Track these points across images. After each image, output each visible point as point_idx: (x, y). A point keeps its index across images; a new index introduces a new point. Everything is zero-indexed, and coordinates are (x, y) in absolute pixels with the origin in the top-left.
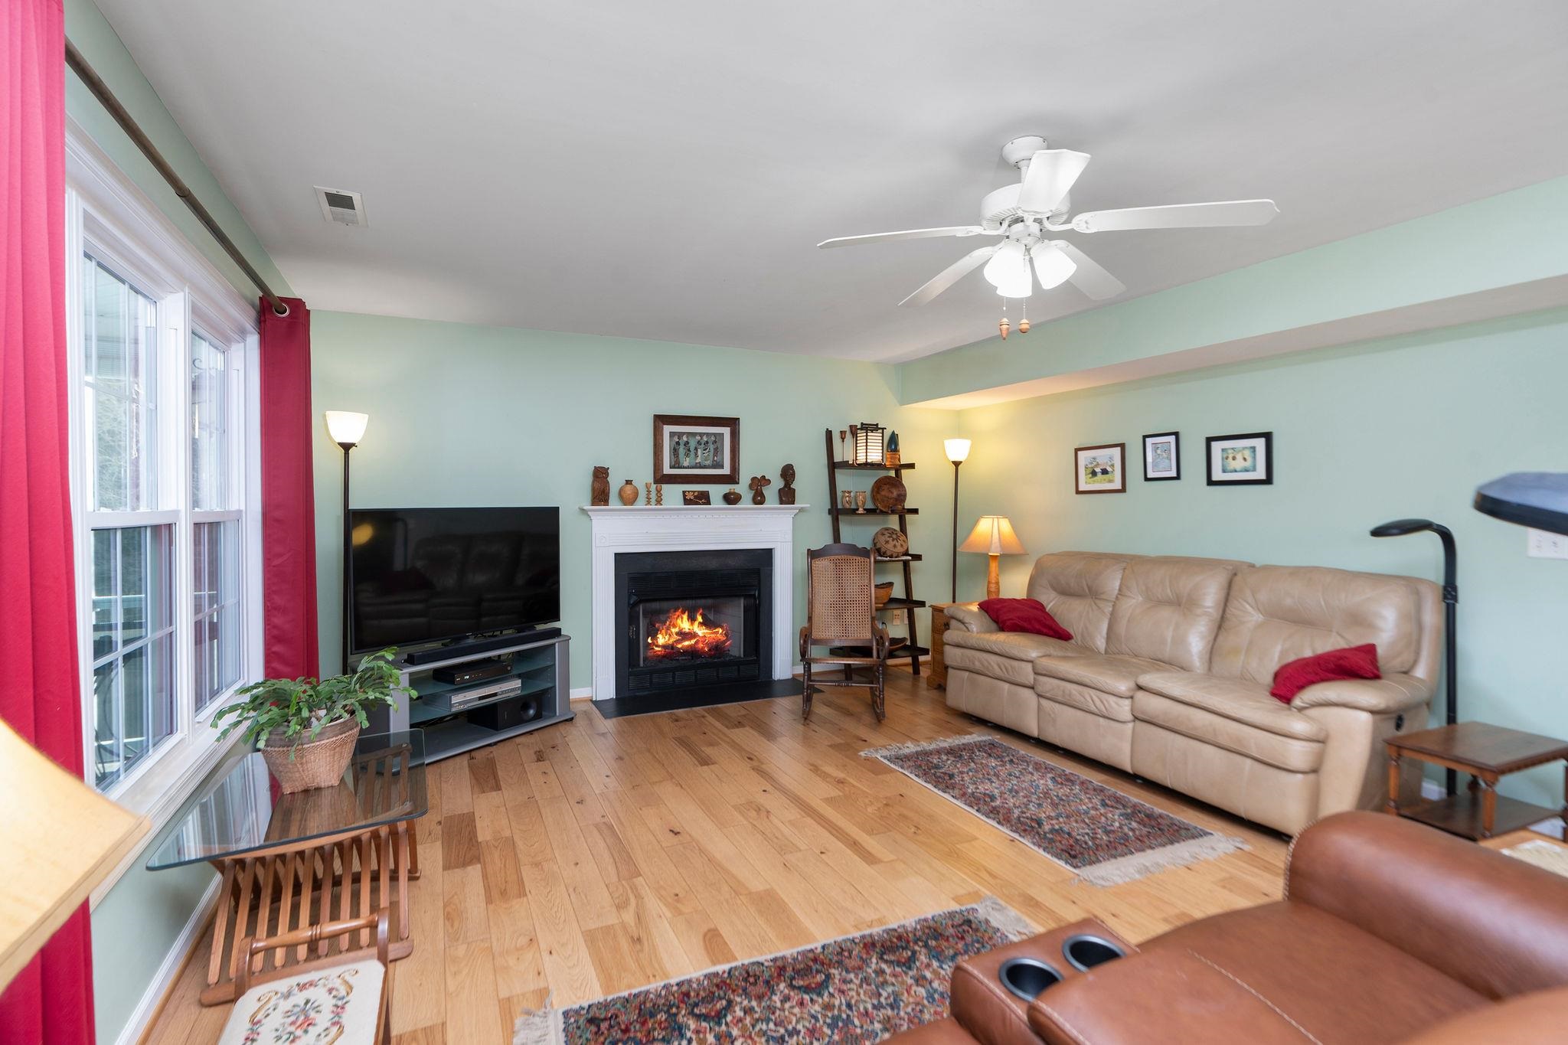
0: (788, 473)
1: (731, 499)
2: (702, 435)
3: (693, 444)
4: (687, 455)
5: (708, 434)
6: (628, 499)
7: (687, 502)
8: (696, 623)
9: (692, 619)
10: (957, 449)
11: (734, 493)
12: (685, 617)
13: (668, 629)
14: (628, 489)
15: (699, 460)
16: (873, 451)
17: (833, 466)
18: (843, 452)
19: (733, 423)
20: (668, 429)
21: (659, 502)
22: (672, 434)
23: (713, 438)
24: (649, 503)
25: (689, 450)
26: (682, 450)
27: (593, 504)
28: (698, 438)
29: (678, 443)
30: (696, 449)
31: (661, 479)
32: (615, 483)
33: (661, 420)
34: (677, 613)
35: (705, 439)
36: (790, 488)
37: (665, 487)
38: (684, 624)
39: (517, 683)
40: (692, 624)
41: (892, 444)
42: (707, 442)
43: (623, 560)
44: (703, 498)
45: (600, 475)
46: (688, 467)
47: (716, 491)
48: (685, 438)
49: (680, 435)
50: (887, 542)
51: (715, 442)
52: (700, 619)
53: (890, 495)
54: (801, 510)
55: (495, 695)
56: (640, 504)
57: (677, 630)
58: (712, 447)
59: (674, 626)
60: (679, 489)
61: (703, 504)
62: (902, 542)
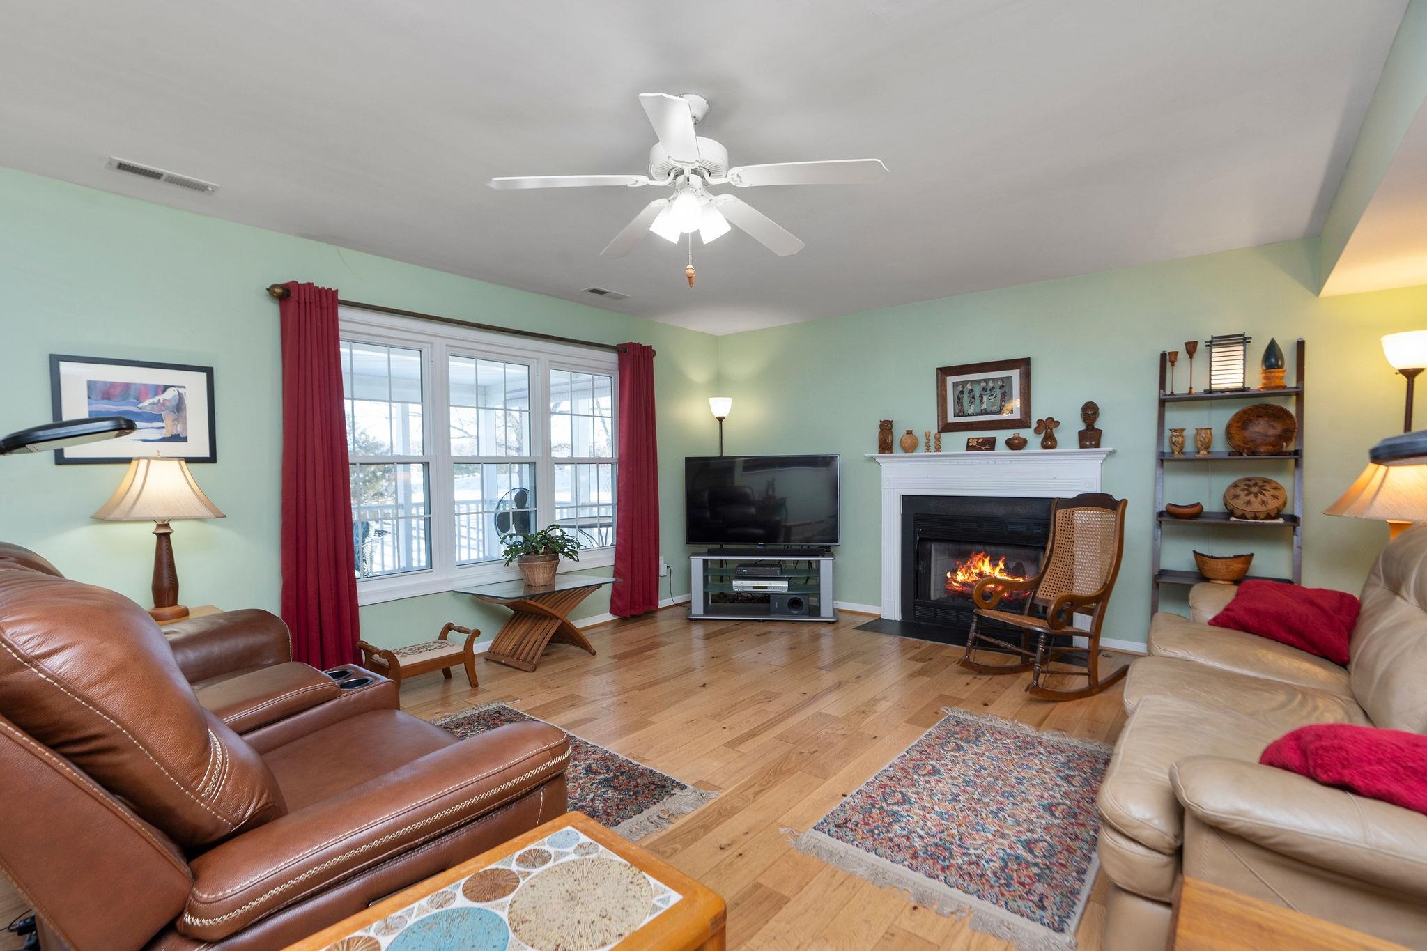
0: (1090, 412)
1: (1016, 445)
2: (986, 381)
3: (977, 392)
4: (972, 403)
5: (993, 380)
6: (910, 446)
7: (969, 448)
8: (997, 570)
9: (994, 564)
11: (1018, 438)
12: (987, 561)
13: (969, 568)
14: (909, 441)
15: (984, 406)
17: (1166, 400)
18: (1186, 377)
19: (1023, 365)
20: (951, 380)
21: (938, 449)
22: (955, 384)
23: (1000, 383)
24: (928, 450)
25: (974, 398)
26: (966, 399)
28: (983, 384)
29: (962, 392)
30: (981, 396)
31: (943, 427)
32: (898, 433)
33: (944, 372)
34: (979, 556)
35: (991, 384)
36: (1094, 429)
37: (946, 437)
38: (986, 567)
39: (785, 584)
40: (993, 569)
41: (1270, 358)
42: (993, 388)
43: (909, 502)
44: (990, 444)
45: (886, 427)
46: (973, 415)
47: (1002, 436)
48: (969, 387)
49: (964, 384)
51: (1002, 386)
52: (1001, 565)
53: (1270, 431)
54: (1112, 452)
55: (766, 587)
56: (921, 451)
57: (977, 571)
58: (998, 392)
59: (975, 567)
60: (963, 437)
61: (986, 450)
62: (1267, 497)
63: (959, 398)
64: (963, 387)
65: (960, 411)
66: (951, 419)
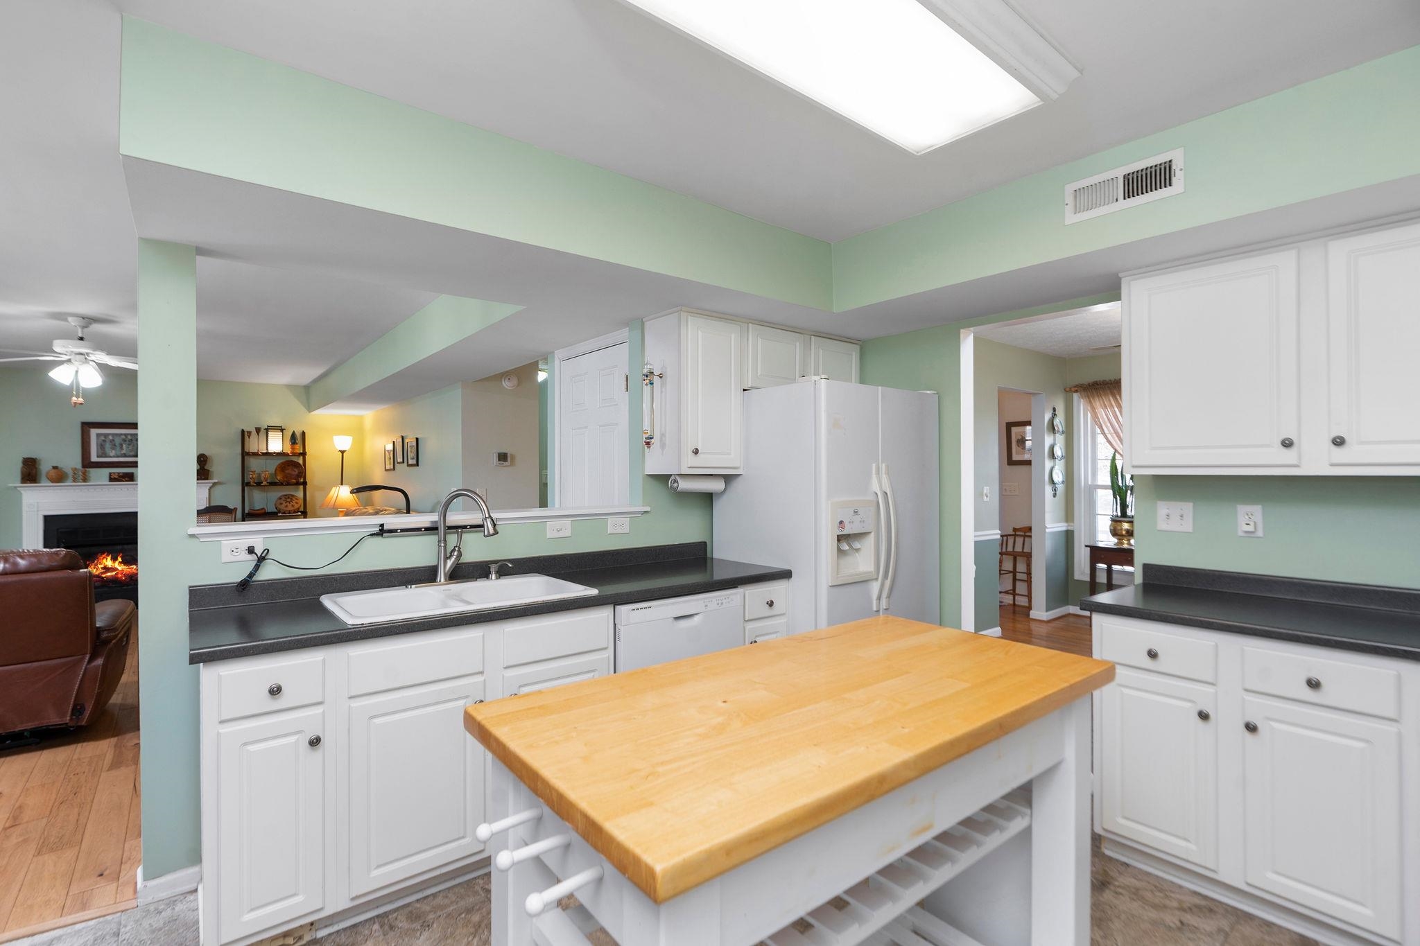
0: (204, 459)
2: (126, 435)
3: (118, 441)
4: (113, 449)
6: (58, 477)
7: (111, 479)
8: (117, 562)
9: (114, 559)
10: (343, 442)
12: (109, 558)
13: (96, 565)
14: (56, 472)
15: (124, 452)
16: (276, 444)
17: (245, 454)
18: (254, 445)
20: (94, 432)
21: (86, 480)
22: (98, 435)
24: (76, 480)
25: (115, 445)
26: (108, 446)
27: (22, 483)
28: (123, 437)
29: (104, 441)
31: (87, 464)
32: (45, 467)
33: (88, 425)
34: (103, 556)
35: (129, 437)
36: (205, 469)
37: (93, 472)
38: (108, 562)
40: (114, 563)
41: (298, 439)
42: (131, 440)
43: (49, 521)
44: (128, 477)
45: (31, 464)
46: (114, 457)
48: (111, 437)
49: (106, 435)
50: (281, 504)
52: (120, 559)
53: (294, 473)
54: (215, 484)
56: (68, 482)
57: (102, 566)
59: (101, 564)
60: (106, 472)
61: (126, 481)
62: (294, 504)
63: (102, 445)
64: (105, 437)
65: (103, 453)
66: (94, 458)
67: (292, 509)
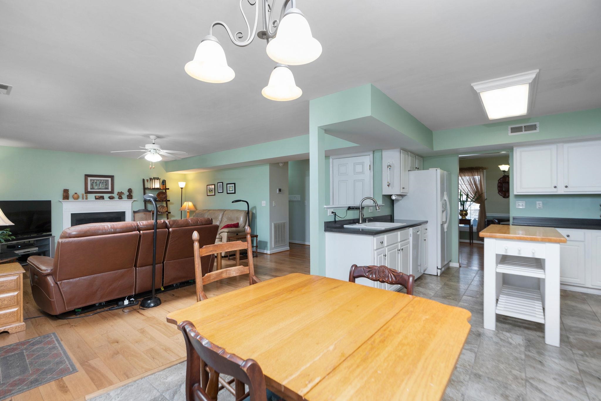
0: (130, 191)
1: (111, 198)
3: (98, 183)
4: (96, 186)
5: (103, 180)
6: (76, 197)
7: (96, 199)
10: (182, 184)
11: (112, 196)
14: (76, 195)
15: (100, 187)
16: (157, 185)
17: (145, 189)
18: (148, 185)
19: (112, 177)
20: (89, 179)
21: (87, 199)
22: (91, 180)
23: (105, 181)
24: (83, 199)
25: (97, 184)
26: (94, 184)
27: (63, 200)
28: (100, 181)
29: (93, 182)
30: (99, 184)
31: (87, 192)
32: (71, 193)
33: (87, 176)
35: (102, 181)
36: (131, 195)
37: (89, 195)
39: (37, 249)
41: (164, 182)
42: (103, 182)
43: (73, 216)
44: (102, 198)
45: (66, 192)
46: (97, 189)
47: (106, 196)
48: (95, 181)
49: (94, 180)
50: (160, 209)
51: (106, 182)
53: (163, 197)
54: (134, 201)
55: (29, 251)
56: (80, 199)
58: (105, 183)
60: (93, 195)
61: (102, 199)
62: (165, 209)
63: (92, 184)
64: (93, 181)
65: (92, 188)
66: (89, 190)
67: (165, 211)
